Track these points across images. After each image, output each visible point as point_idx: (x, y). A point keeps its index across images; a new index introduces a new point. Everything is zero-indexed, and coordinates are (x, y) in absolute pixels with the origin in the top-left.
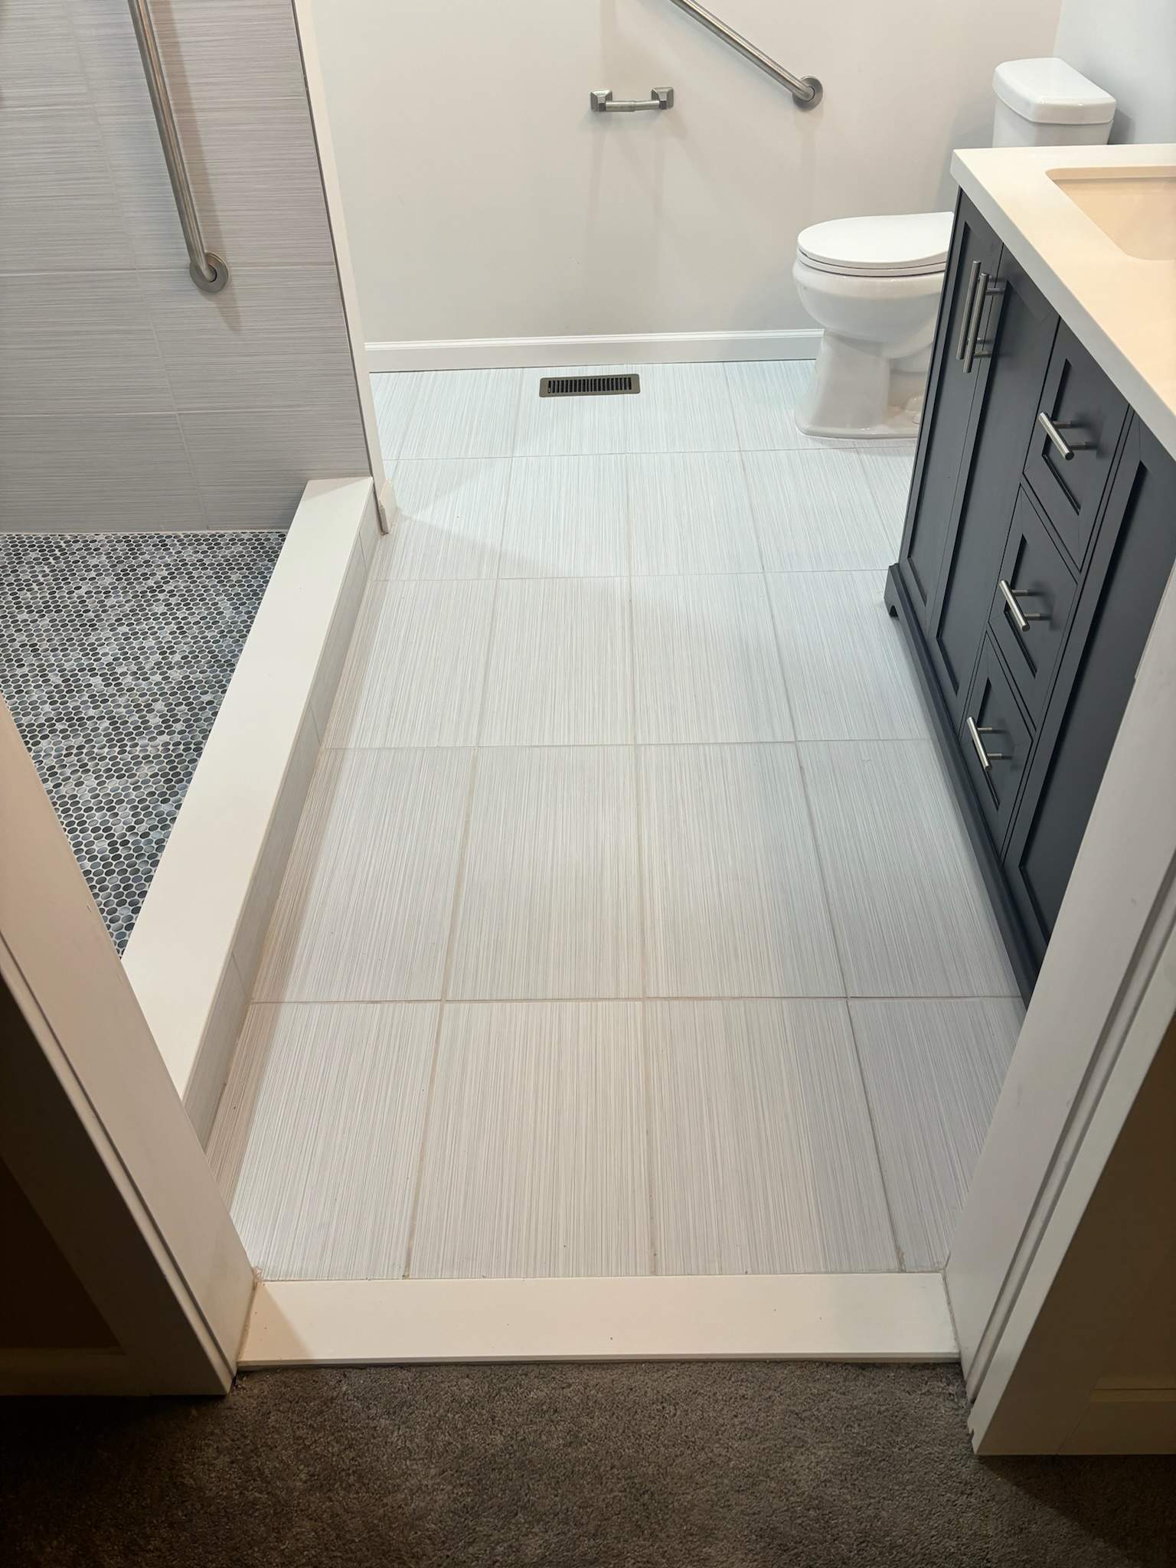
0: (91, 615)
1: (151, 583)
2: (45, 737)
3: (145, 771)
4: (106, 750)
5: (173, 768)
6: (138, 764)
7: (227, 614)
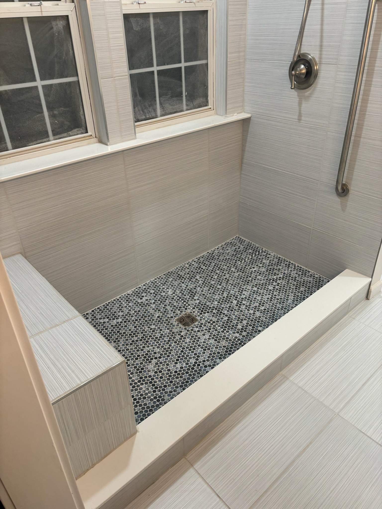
0: (251, 279)
1: (275, 277)
2: (208, 312)
3: (223, 343)
4: (219, 328)
5: (231, 348)
6: (223, 339)
7: (290, 301)
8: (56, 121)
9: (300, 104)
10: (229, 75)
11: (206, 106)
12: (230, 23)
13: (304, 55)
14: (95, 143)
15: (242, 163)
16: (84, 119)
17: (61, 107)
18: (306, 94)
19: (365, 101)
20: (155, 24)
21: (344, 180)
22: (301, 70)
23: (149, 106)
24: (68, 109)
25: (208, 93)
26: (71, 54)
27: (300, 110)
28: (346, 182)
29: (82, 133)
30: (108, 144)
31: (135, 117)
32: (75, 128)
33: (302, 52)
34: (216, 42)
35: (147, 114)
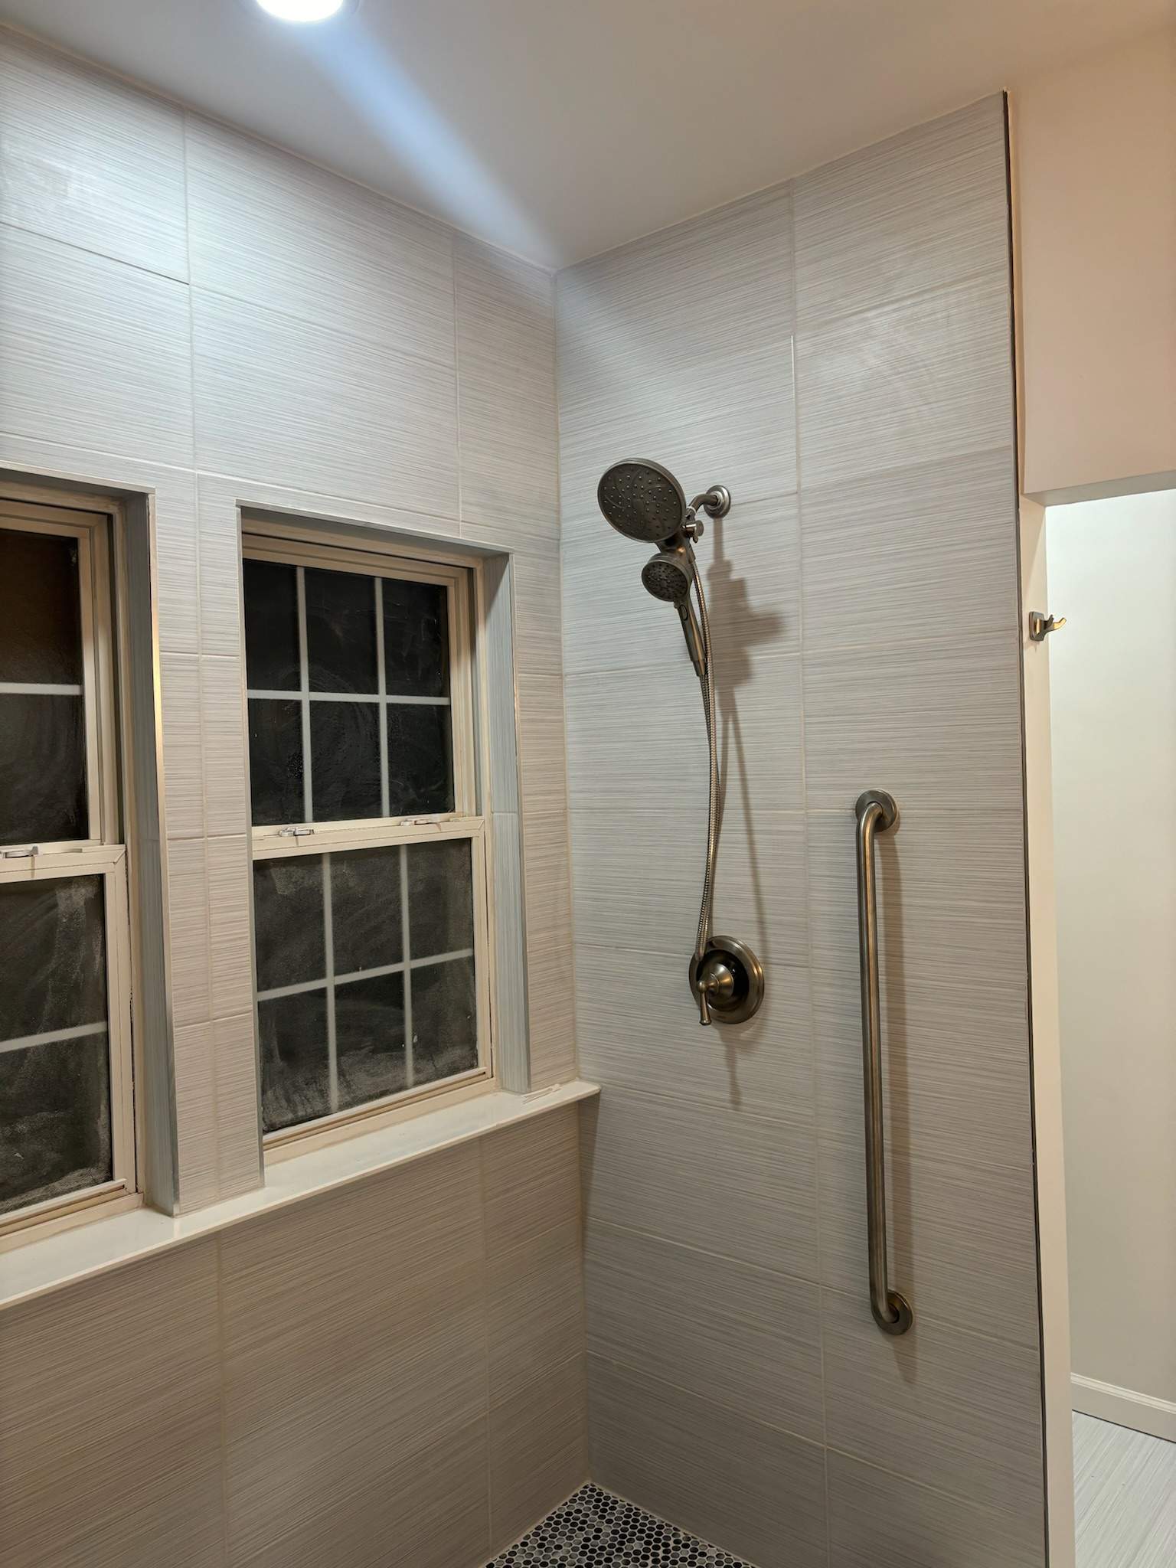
8: (17, 1155)
9: (731, 1061)
10: (532, 985)
11: (472, 1067)
12: (527, 865)
13: (722, 940)
14: (131, 1210)
15: (584, 1227)
16: (107, 1140)
17: (41, 1110)
18: (742, 1035)
19: (899, 1059)
20: (334, 878)
21: (891, 1278)
22: (720, 978)
23: (307, 1084)
24: (61, 1114)
25: (475, 1031)
26: (97, 966)
27: (733, 1078)
28: (897, 1287)
29: (96, 1183)
30: (176, 1211)
31: (263, 1119)
32: (74, 1169)
33: (716, 934)
34: (494, 906)
35: (300, 1108)
